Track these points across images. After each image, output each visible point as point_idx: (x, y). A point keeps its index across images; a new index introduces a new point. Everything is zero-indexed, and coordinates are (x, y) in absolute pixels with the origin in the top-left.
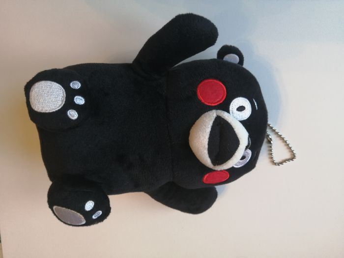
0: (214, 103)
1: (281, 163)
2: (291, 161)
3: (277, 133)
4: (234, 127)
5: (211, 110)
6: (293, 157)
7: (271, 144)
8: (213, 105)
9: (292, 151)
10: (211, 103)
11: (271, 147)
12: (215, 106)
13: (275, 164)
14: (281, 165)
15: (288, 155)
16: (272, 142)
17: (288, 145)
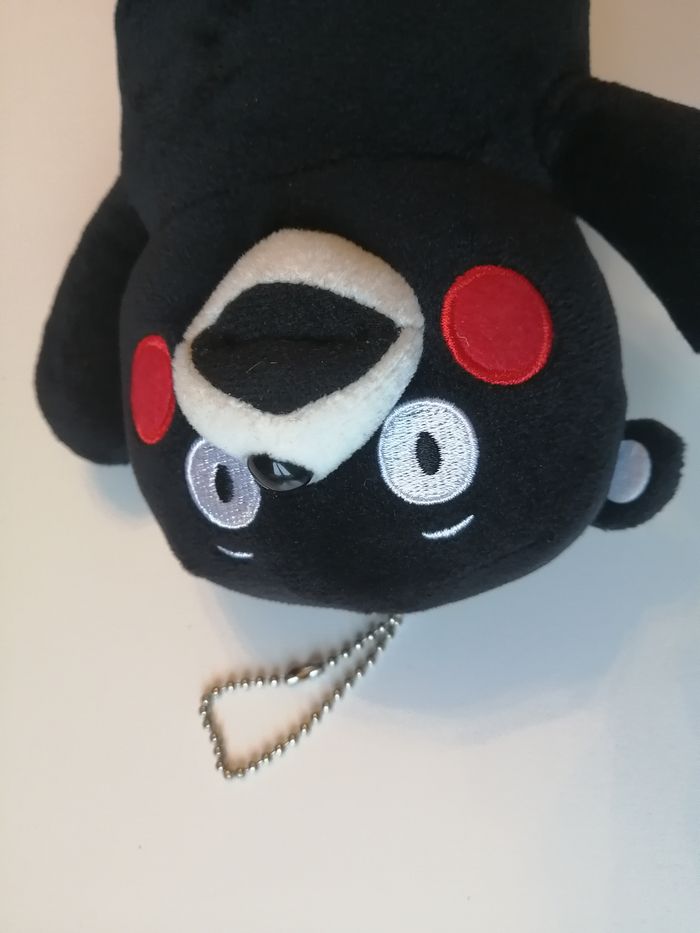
0: (451, 327)
1: (209, 720)
2: (214, 760)
3: (328, 701)
4: (348, 389)
5: (425, 310)
6: (230, 767)
7: (287, 678)
8: (445, 321)
9: (254, 763)
10: (451, 314)
11: (276, 677)
12: (440, 329)
13: (208, 696)
14: (201, 719)
15: (239, 746)
16: (293, 680)
17: (281, 745)
